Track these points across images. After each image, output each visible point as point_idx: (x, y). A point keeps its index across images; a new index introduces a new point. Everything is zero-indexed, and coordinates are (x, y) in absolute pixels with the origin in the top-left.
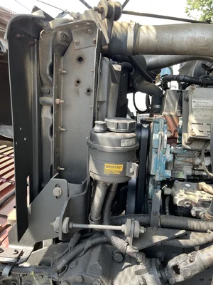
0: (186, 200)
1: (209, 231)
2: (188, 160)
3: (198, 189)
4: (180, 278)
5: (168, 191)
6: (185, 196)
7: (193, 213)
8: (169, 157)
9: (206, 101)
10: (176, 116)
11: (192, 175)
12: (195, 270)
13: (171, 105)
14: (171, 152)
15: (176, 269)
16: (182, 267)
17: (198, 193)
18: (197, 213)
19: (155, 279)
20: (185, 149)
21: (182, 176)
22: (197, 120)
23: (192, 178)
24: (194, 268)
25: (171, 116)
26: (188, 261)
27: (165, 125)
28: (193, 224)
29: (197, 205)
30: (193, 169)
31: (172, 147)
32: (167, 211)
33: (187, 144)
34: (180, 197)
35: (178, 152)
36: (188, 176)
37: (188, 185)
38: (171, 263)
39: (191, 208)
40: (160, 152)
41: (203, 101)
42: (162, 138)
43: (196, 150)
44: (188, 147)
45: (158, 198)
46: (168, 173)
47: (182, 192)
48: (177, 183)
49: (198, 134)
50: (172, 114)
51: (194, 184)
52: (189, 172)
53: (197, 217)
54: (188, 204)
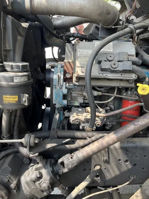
0: (76, 119)
1: (87, 138)
2: (79, 92)
3: (86, 112)
4: (66, 170)
5: (67, 114)
6: (76, 117)
7: (81, 127)
8: (65, 91)
9: (87, 51)
10: (73, 62)
11: (84, 103)
12: (73, 164)
13: (69, 54)
14: (66, 88)
15: (62, 163)
16: (65, 162)
17: (85, 114)
18: (83, 127)
19: (48, 173)
20: (75, 85)
21: (77, 104)
22: (81, 64)
23: (84, 105)
24: (73, 162)
25: (69, 62)
26: (70, 158)
27: (62, 69)
28: (78, 134)
29: (83, 122)
30: (84, 99)
31: (67, 84)
32: (66, 127)
33: (76, 82)
34: (74, 117)
35: (71, 87)
36: (81, 104)
37: (80, 110)
38: (60, 161)
39: (79, 125)
40: (58, 88)
41: (85, 51)
42: (59, 78)
43: (82, 86)
44: (77, 84)
45: (56, 119)
46: (65, 102)
47: (75, 114)
48: (73, 109)
49: (81, 74)
50: (70, 61)
51: (84, 109)
52: (81, 100)
53: (83, 130)
54: (77, 122)
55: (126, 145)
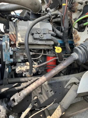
0: (20, 70)
1: (28, 81)
2: (21, 53)
3: (26, 65)
4: (16, 104)
5: (13, 68)
6: (20, 69)
7: (23, 75)
8: (11, 53)
10: (15, 34)
11: (24, 60)
12: (21, 99)
13: (12, 29)
14: (12, 51)
15: (14, 100)
16: (16, 99)
17: (25, 67)
18: (25, 75)
20: (18, 49)
21: (20, 61)
22: (21, 35)
24: (21, 98)
25: (13, 34)
26: (18, 95)
28: (22, 79)
29: (25, 72)
30: (24, 57)
32: (13, 76)
33: (18, 46)
34: (18, 69)
35: (15, 50)
36: (22, 60)
37: (22, 64)
38: (12, 98)
39: (22, 73)
40: (6, 51)
41: (23, 27)
42: (7, 44)
43: (23, 49)
44: (19, 48)
45: (7, 71)
46: (12, 60)
47: (19, 67)
48: (17, 64)
50: (13, 33)
51: (24, 63)
52: (22, 58)
54: (21, 72)
55: (51, 82)
